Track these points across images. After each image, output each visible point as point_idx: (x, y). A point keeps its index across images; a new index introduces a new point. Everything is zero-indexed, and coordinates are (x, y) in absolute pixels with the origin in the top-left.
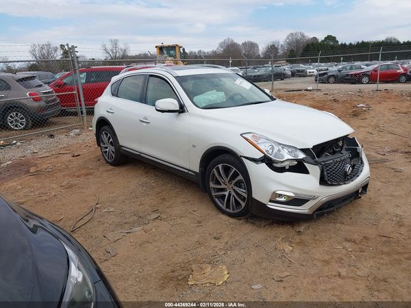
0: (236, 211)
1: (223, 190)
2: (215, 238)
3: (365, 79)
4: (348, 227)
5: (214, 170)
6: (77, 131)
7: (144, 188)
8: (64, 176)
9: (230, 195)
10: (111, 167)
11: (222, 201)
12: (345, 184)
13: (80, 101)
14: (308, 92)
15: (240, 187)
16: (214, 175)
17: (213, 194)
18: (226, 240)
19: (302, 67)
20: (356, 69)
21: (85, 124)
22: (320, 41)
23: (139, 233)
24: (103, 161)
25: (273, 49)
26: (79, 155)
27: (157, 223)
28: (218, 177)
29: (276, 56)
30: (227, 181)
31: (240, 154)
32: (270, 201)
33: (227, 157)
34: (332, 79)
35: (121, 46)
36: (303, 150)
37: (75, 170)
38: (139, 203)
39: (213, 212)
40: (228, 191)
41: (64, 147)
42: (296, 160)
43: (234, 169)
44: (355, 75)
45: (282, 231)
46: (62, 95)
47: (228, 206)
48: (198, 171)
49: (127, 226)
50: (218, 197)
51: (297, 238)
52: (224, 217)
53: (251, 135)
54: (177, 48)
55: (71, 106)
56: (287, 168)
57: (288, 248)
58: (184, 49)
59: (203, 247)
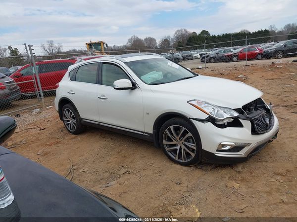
0: (187, 161)
1: (175, 145)
2: (177, 184)
3: (235, 59)
4: (272, 164)
5: (166, 130)
6: (38, 110)
7: (107, 150)
8: (38, 146)
9: (181, 149)
10: (73, 136)
11: (174, 155)
12: (267, 132)
13: (38, 87)
14: (199, 70)
15: (189, 142)
16: (166, 134)
17: (167, 149)
18: (186, 184)
19: (189, 53)
20: (228, 52)
21: (43, 104)
22: (198, 34)
23: (116, 186)
24: (65, 131)
25: (166, 42)
26: (44, 129)
27: (127, 176)
28: (170, 136)
29: (169, 47)
30: (178, 138)
31: (189, 117)
32: (217, 151)
33: (177, 120)
34: (212, 60)
35: (56, 45)
36: (236, 110)
37: (45, 140)
38: (107, 162)
39: (168, 163)
40: (179, 146)
41: (31, 123)
42: (232, 118)
43: (184, 129)
44: (228, 56)
45: (226, 172)
46: (21, 84)
47: (180, 157)
48: (152, 133)
49: (103, 182)
50: (170, 151)
51: (239, 177)
52: (178, 167)
53: (196, 101)
54: (102, 44)
55: (31, 91)
56: (226, 124)
57: (236, 185)
58: (107, 45)
59: (170, 192)
